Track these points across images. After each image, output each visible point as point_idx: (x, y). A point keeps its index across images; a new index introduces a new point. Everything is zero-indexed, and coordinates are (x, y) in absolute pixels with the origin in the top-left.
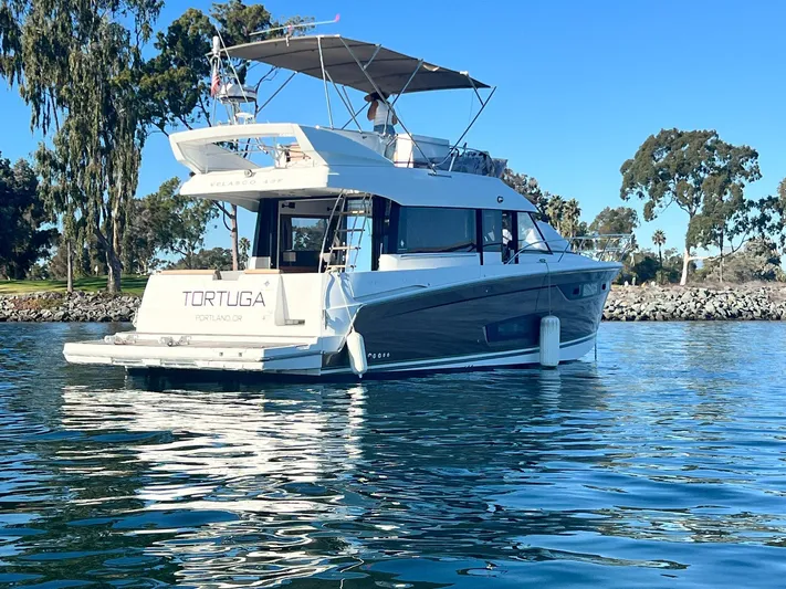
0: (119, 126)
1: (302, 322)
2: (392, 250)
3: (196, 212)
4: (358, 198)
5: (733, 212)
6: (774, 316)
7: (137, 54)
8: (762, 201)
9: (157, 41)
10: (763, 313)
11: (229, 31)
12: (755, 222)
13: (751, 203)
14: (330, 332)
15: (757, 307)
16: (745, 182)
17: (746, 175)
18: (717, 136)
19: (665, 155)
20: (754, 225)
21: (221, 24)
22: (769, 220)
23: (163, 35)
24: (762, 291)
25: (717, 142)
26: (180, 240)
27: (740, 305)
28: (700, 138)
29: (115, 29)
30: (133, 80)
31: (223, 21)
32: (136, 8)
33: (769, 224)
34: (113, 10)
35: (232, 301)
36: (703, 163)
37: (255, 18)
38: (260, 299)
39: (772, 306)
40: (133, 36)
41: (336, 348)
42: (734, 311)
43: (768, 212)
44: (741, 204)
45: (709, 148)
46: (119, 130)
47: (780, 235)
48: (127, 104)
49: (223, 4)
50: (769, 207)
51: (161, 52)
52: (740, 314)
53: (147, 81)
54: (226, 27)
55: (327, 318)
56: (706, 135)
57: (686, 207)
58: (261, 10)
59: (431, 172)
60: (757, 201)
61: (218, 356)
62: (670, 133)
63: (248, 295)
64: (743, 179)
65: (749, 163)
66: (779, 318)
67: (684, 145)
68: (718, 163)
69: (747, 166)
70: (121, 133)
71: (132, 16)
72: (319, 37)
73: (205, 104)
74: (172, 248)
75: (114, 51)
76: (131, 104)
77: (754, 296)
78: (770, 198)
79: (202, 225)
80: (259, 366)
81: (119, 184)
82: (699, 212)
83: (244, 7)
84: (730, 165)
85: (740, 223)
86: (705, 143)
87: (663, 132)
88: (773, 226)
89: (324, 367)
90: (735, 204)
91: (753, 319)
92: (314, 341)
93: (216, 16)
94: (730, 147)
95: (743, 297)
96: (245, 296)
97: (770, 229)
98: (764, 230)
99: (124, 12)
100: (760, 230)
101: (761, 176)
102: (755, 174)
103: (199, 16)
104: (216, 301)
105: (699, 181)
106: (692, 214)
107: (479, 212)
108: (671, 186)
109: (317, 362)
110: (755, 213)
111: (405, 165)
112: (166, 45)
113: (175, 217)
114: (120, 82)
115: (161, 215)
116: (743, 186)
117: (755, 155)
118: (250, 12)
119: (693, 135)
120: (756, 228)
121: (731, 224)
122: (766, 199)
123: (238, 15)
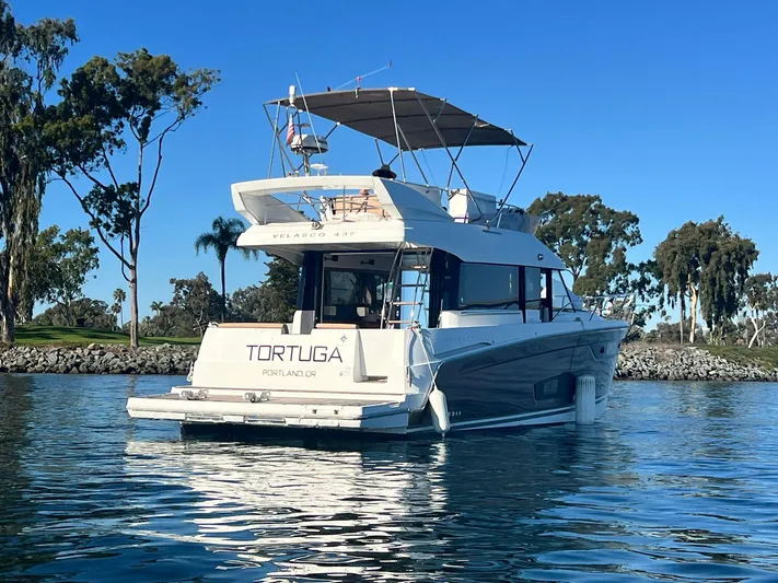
0: (20, 173)
1: (382, 379)
2: (452, 306)
3: (75, 262)
4: (414, 253)
5: (615, 275)
6: (662, 377)
7: (39, 100)
8: (642, 265)
9: (61, 88)
10: (651, 373)
11: (134, 80)
12: (634, 284)
13: (632, 267)
14: (414, 390)
15: (645, 367)
16: (627, 247)
17: (627, 239)
18: (600, 201)
19: (550, 218)
20: (634, 288)
21: (125, 73)
22: (649, 282)
23: (67, 82)
24: (649, 352)
25: (601, 206)
26: (57, 290)
27: (630, 365)
28: (583, 202)
29: (18, 75)
30: (36, 127)
31: (127, 70)
32: (38, 54)
33: (648, 287)
34: (15, 55)
35: (305, 356)
36: (587, 227)
37: (162, 68)
38: (336, 355)
39: (659, 367)
40: (35, 81)
41: (420, 406)
42: (624, 371)
43: (648, 275)
44: (623, 267)
45: (593, 212)
46: (21, 177)
47: (659, 298)
48: (30, 151)
49: (129, 54)
50: (648, 270)
51: (63, 99)
52: (630, 373)
53: (50, 128)
54: (131, 76)
55: (411, 374)
56: (590, 200)
57: (570, 269)
58: (167, 61)
59: (486, 228)
60: (637, 264)
61: (311, 413)
62: (555, 196)
63: (323, 351)
64: (625, 243)
65: (630, 228)
66: (666, 378)
67: (568, 209)
68: (602, 227)
69: (629, 231)
70: (22, 181)
71: (35, 62)
72: (391, 89)
73: (107, 153)
74: (50, 298)
75: (15, 97)
76: (34, 150)
77: (642, 357)
78: (649, 262)
79: (81, 275)
80: (357, 424)
81: (18, 231)
82: (583, 273)
83: (151, 57)
84: (612, 229)
85: (621, 286)
86: (588, 207)
87: (549, 195)
88: (653, 289)
89: (411, 425)
90: (618, 266)
91: (642, 379)
92: (402, 399)
93: (122, 66)
94: (612, 212)
95: (632, 357)
96: (319, 351)
97: (650, 292)
98: (644, 293)
99: (27, 58)
100: (640, 293)
101: (641, 241)
102: (636, 238)
103: (105, 64)
104: (286, 356)
105: (583, 244)
106: (576, 276)
107: (522, 269)
108: (556, 247)
109: (404, 420)
110: (635, 276)
111: (462, 221)
112: (70, 92)
113: (53, 266)
114: (23, 128)
115: (40, 263)
116: (625, 250)
117: (636, 220)
118: (157, 62)
119: (578, 199)
120: (637, 291)
121: (613, 286)
122: (645, 262)
123: (144, 65)
